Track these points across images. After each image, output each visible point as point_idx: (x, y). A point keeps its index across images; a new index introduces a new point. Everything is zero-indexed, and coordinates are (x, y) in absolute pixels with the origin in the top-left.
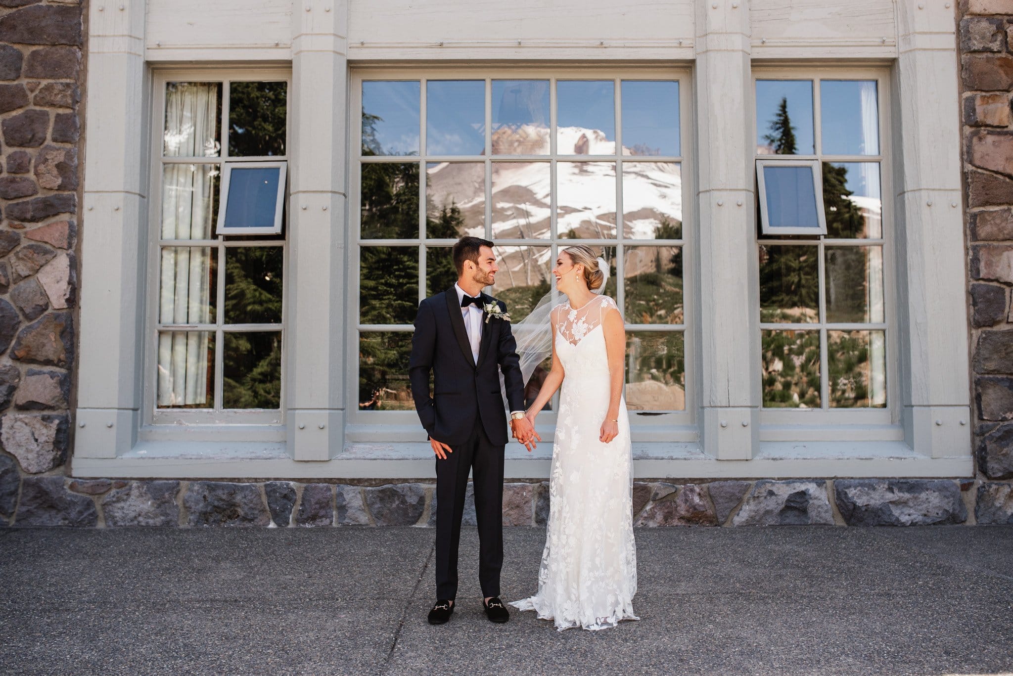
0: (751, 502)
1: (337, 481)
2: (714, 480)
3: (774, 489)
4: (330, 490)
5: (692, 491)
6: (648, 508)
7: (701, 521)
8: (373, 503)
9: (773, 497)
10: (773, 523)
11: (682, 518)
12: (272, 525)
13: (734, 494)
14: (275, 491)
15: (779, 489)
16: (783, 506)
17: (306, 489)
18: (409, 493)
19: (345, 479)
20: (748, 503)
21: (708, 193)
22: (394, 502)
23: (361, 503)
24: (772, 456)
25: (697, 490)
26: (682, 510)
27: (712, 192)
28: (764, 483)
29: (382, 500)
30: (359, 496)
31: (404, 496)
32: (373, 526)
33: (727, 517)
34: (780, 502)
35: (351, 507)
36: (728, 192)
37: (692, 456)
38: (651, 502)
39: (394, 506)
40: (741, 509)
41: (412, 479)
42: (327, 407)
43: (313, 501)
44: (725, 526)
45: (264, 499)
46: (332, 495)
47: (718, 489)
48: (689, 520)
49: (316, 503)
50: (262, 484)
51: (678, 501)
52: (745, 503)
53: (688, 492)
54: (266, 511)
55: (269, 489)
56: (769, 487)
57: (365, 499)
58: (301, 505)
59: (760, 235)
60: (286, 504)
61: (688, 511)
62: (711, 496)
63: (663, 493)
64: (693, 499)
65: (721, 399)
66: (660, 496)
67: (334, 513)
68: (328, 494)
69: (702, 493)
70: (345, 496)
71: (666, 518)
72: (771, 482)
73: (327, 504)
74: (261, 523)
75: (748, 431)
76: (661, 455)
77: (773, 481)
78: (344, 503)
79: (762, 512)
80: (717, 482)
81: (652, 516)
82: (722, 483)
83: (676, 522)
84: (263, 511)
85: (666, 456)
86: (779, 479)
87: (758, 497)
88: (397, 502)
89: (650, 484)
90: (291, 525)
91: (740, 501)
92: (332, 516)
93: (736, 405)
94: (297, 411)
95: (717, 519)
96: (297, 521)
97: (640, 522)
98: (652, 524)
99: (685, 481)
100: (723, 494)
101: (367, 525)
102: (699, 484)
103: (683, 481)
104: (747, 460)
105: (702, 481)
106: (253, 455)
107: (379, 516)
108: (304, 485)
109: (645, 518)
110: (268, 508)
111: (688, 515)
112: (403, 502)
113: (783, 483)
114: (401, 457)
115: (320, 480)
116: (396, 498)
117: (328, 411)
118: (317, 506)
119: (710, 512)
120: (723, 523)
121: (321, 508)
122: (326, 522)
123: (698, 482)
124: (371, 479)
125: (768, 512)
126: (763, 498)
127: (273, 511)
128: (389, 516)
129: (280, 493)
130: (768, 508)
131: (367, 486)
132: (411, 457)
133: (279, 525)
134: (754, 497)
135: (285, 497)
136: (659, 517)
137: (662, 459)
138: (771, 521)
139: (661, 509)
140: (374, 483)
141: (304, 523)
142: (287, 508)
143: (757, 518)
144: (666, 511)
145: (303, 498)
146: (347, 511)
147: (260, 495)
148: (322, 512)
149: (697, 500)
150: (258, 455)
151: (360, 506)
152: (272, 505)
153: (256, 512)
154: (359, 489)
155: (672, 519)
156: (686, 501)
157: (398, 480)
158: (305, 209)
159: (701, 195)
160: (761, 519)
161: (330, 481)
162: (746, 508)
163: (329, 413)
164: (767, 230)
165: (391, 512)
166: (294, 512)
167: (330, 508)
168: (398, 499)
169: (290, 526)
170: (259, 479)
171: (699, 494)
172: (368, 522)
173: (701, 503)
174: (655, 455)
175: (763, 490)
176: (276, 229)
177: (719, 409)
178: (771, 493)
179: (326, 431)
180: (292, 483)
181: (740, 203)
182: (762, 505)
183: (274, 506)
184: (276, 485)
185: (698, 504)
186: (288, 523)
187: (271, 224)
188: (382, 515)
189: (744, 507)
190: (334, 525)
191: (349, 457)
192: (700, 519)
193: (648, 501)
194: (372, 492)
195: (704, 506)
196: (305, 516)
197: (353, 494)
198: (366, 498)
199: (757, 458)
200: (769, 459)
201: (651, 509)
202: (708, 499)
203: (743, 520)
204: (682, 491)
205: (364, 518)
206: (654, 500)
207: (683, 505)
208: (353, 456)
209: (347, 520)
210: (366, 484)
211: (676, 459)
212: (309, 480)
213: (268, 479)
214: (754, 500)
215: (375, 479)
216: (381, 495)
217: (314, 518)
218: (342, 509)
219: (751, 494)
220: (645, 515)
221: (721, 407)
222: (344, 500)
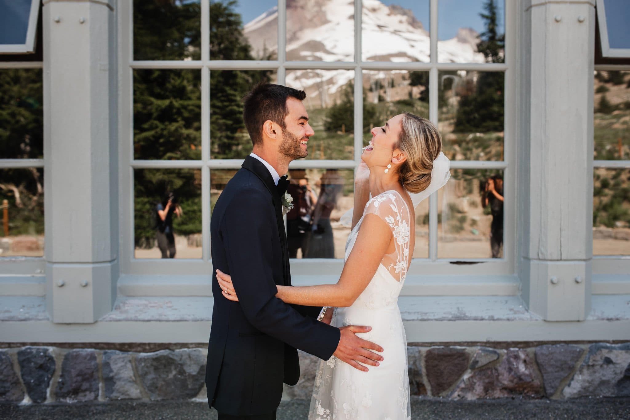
0: (585, 371)
1: (105, 346)
2: (541, 343)
3: (612, 356)
4: (95, 358)
5: (517, 357)
6: (466, 377)
7: (526, 391)
8: (146, 374)
9: (611, 366)
10: (608, 394)
11: (504, 388)
12: (26, 401)
13: (565, 362)
14: (29, 361)
15: (617, 356)
16: (622, 376)
17: (66, 358)
18: (188, 362)
19: (113, 344)
20: (581, 372)
21: (543, 8)
22: (171, 372)
23: (131, 374)
24: (606, 316)
25: (522, 356)
26: (506, 379)
27: (548, 5)
28: (599, 349)
29: (156, 369)
30: (129, 365)
31: (182, 365)
32: (146, 400)
33: (556, 388)
34: (618, 371)
35: (119, 379)
36: (568, 5)
37: (515, 316)
38: (469, 371)
39: (171, 376)
40: (572, 379)
41: (192, 344)
42: (90, 260)
43: (74, 373)
44: (554, 398)
45: (17, 369)
46: (97, 365)
47: (547, 356)
48: (510, 390)
49: (78, 375)
50: (16, 350)
51: (500, 369)
52: (578, 372)
53: (512, 359)
54: (19, 383)
55: (22, 358)
56: (605, 353)
57: (135, 369)
58: (62, 376)
59: (599, 59)
60: (42, 376)
61: (512, 381)
62: (538, 364)
63: (483, 361)
64: (518, 368)
65: (552, 251)
66: (480, 364)
67: (100, 385)
68: (93, 363)
69: (527, 359)
70: (113, 367)
71: (486, 390)
72: (607, 348)
73: (92, 375)
74: (14, 398)
75: (582, 288)
76: (480, 315)
77: (608, 345)
78: (111, 375)
79: (596, 383)
80: (545, 347)
81: (470, 388)
82: (551, 348)
83: (497, 394)
84: (16, 383)
85: (486, 315)
86: (614, 342)
87: (593, 366)
88: (174, 372)
89: (468, 349)
90: (49, 401)
91: (572, 369)
92: (98, 389)
93: (569, 258)
94: (55, 266)
95: (545, 390)
96: (56, 395)
97: (456, 394)
98: (470, 397)
99: (507, 345)
100: (553, 362)
101: (139, 399)
102: (523, 348)
103: (505, 345)
104: (578, 321)
105: (526, 344)
106: (7, 315)
107: (153, 388)
108: (65, 351)
109: (463, 389)
110: (21, 380)
111: (511, 385)
112: (182, 372)
113: (621, 348)
114: (179, 318)
115: (84, 345)
116: (173, 367)
117: (91, 266)
118: (79, 378)
119: (537, 382)
120: (552, 395)
121: (84, 380)
122: (90, 396)
123: (522, 345)
124: (144, 344)
125: (603, 383)
126: (598, 367)
127: (27, 384)
128: (164, 388)
129: (35, 363)
130: (604, 378)
131: (140, 352)
132: (191, 318)
133: (35, 401)
134: (588, 366)
135: (41, 367)
136: (479, 389)
137: (482, 319)
138: (606, 392)
139: (481, 379)
140: (147, 347)
141: (64, 397)
142: (44, 381)
143: (591, 389)
144: (487, 381)
145: (63, 369)
146: (115, 383)
147: (12, 365)
148: (85, 385)
149: (522, 368)
150: (12, 314)
151: (131, 377)
152: (25, 377)
153: (8, 385)
154: (130, 355)
155: (493, 390)
156: (510, 370)
157: (176, 344)
158: (58, 22)
159: (534, 10)
160: (595, 390)
161: (96, 346)
162: (579, 378)
163: (93, 268)
164: (607, 52)
165: (168, 384)
166: (53, 385)
167: (95, 380)
168: (175, 369)
169: (47, 402)
170: (13, 343)
171: (525, 361)
172: (139, 395)
173: (527, 372)
174: (473, 315)
175: (598, 358)
176: (28, 47)
177: (549, 263)
178: (608, 361)
179: (90, 289)
180: (51, 349)
181: (581, 19)
182: (598, 375)
183: (28, 378)
184: (31, 353)
185: (524, 374)
186: (45, 399)
187: (22, 41)
188: (157, 388)
189: (576, 377)
190: (101, 399)
191: (118, 318)
192: (525, 389)
193: (466, 369)
194: (145, 360)
195: (530, 375)
196: (65, 390)
197: (123, 364)
198: (137, 368)
199: (590, 318)
200: (603, 319)
201: (469, 379)
202: (535, 367)
203: (575, 391)
204: (505, 357)
205: (134, 392)
206: (473, 368)
207: (506, 375)
208: (123, 316)
209: (114, 395)
210: (139, 349)
211: (498, 319)
212: (72, 345)
213: (24, 344)
214: (588, 369)
215: (149, 344)
216: (155, 363)
217: (76, 392)
218: (110, 381)
219: (584, 362)
220: (463, 385)
221: (551, 260)
222: (111, 371)
